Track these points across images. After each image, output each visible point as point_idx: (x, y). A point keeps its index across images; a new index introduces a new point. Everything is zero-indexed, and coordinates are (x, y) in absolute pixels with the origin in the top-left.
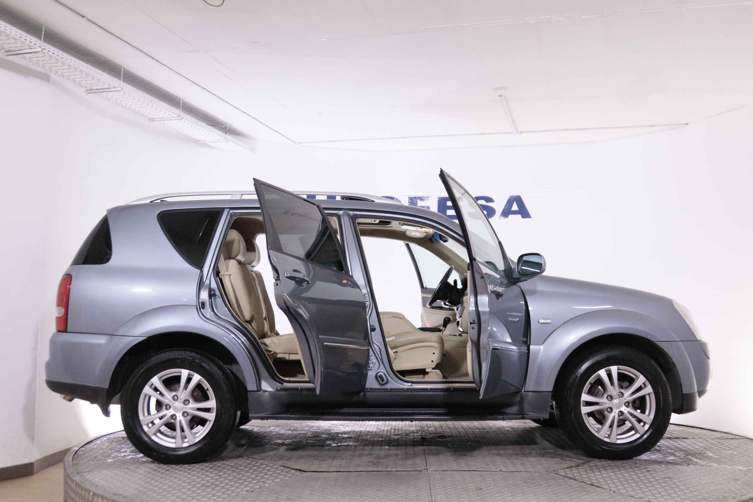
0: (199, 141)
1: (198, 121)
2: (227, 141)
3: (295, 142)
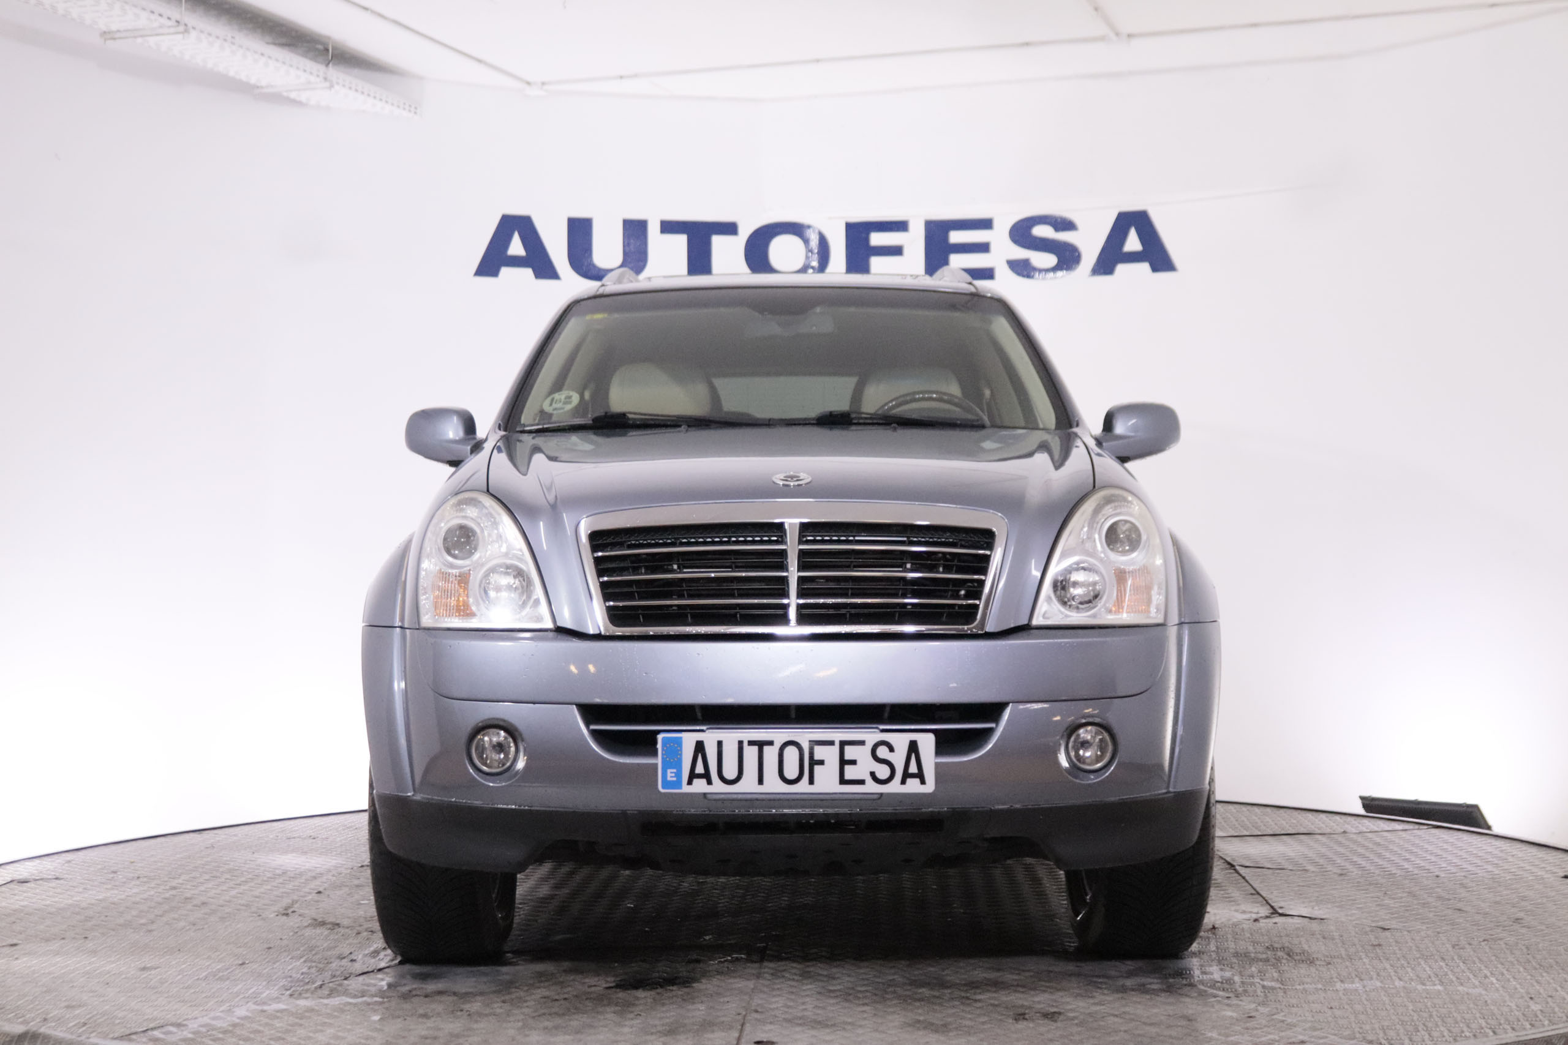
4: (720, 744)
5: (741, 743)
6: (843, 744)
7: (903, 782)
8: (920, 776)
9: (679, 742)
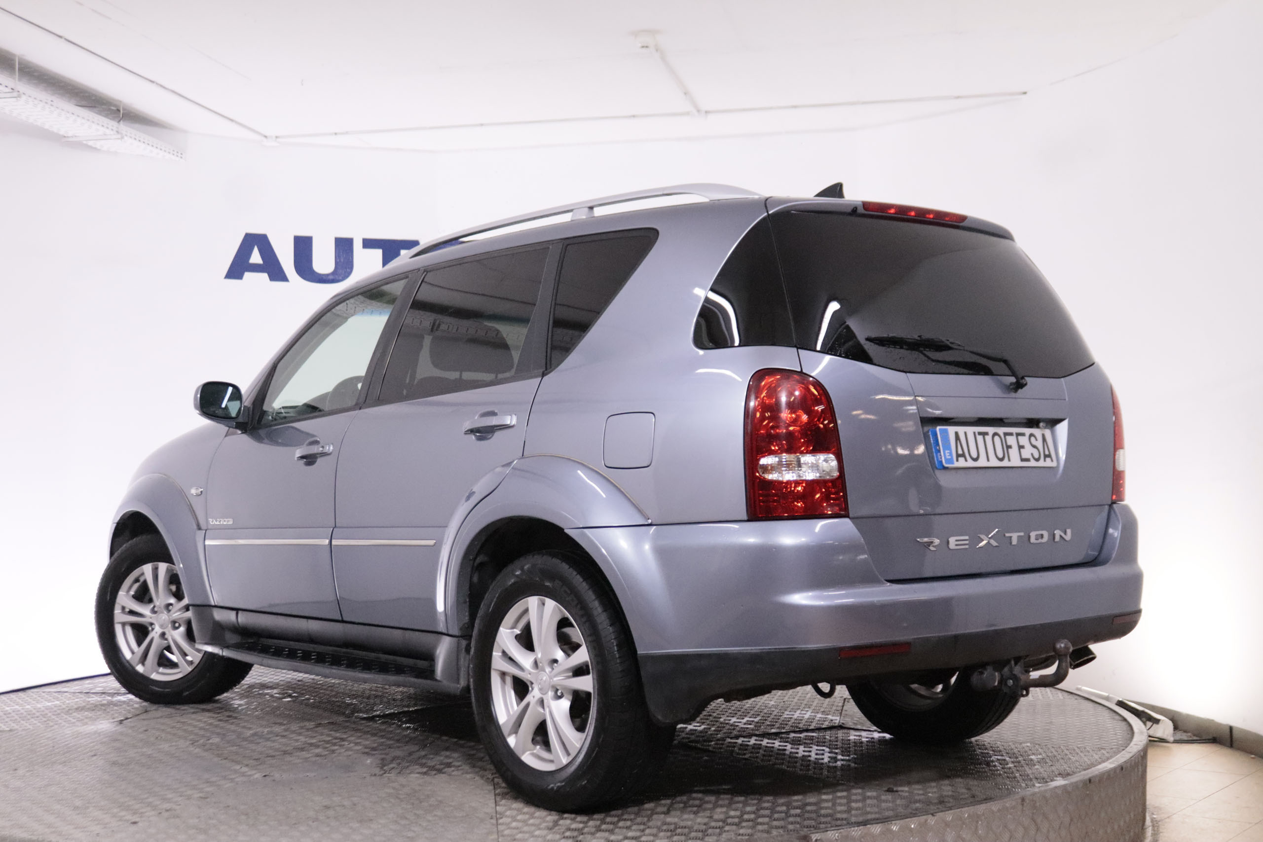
0: (65, 137)
1: (54, 98)
2: (122, 138)
3: (266, 137)
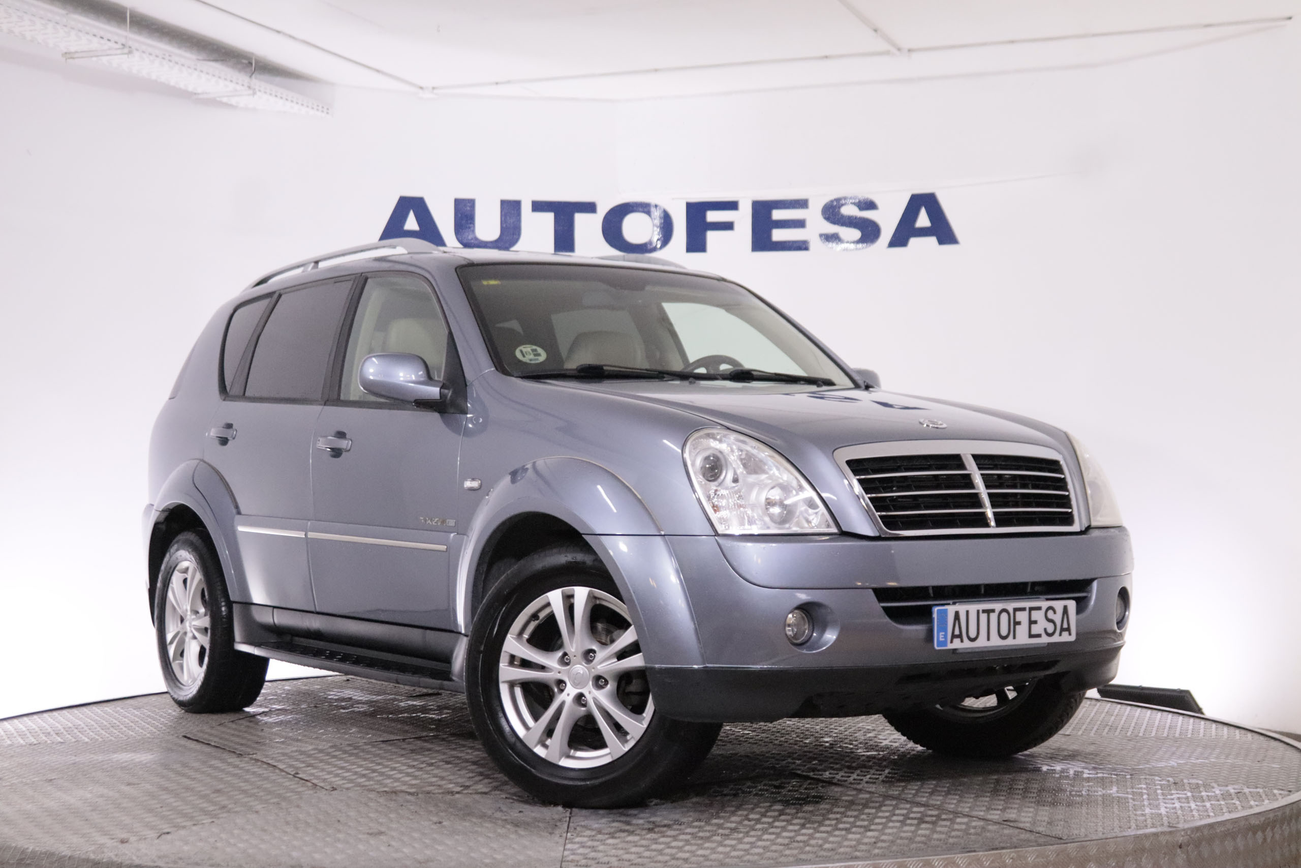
4: (967, 612)
5: (978, 611)
6: (1031, 609)
7: (1060, 635)
8: (1068, 629)
9: (946, 611)
